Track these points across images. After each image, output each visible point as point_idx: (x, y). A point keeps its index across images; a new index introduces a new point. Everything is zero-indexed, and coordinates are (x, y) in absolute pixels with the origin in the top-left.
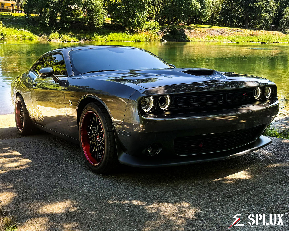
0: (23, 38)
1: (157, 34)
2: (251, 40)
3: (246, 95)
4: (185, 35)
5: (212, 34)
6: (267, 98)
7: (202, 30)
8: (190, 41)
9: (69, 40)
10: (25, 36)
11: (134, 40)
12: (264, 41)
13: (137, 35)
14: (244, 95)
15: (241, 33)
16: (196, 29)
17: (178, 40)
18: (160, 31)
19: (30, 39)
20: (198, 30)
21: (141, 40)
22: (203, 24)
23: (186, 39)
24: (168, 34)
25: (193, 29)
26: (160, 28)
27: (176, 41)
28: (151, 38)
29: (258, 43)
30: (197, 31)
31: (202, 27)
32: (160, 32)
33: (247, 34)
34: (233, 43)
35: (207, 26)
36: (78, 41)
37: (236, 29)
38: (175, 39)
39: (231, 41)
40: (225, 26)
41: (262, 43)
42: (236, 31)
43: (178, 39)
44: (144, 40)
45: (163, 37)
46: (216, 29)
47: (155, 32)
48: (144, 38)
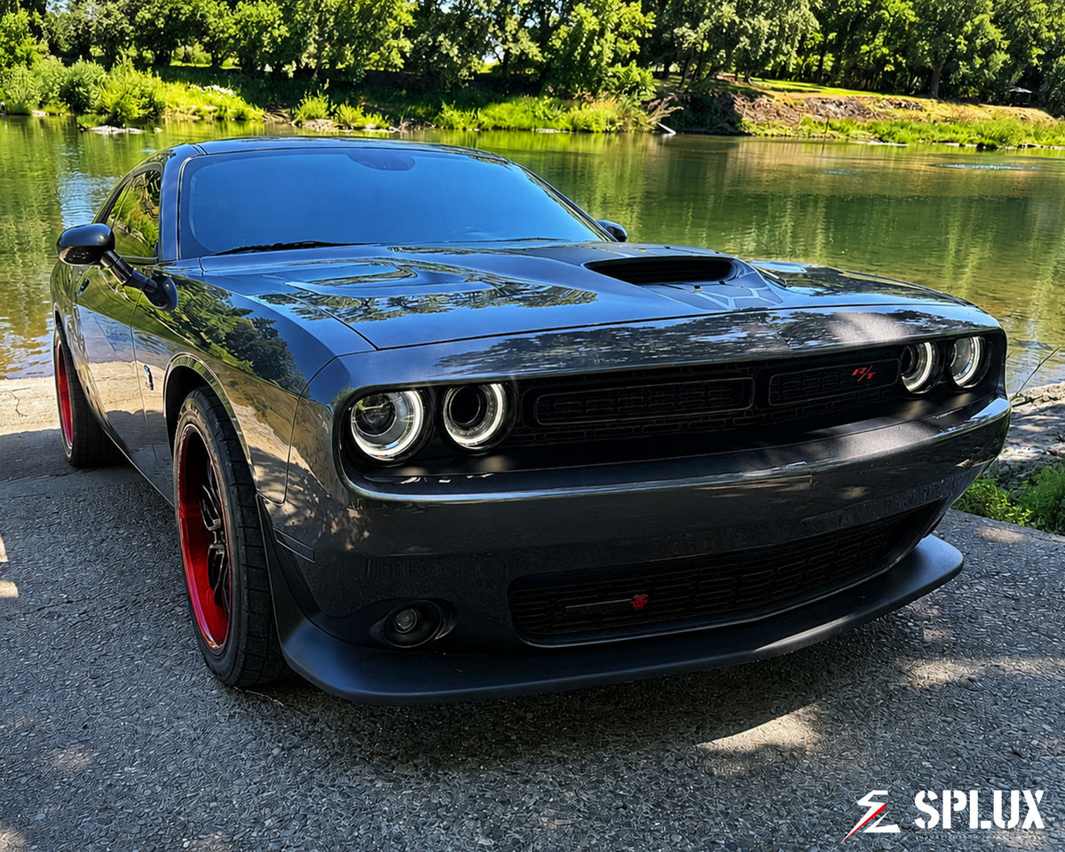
0: (216, 114)
1: (645, 109)
2: (947, 137)
3: (867, 376)
4: (734, 113)
5: (822, 112)
6: (958, 383)
7: (790, 98)
8: (749, 134)
9: (360, 124)
10: (223, 108)
11: (570, 127)
12: (987, 142)
13: (580, 109)
14: (859, 375)
15: (914, 113)
16: (773, 97)
17: (711, 131)
18: (657, 99)
19: (240, 119)
20: (776, 98)
21: (594, 127)
22: (795, 81)
23: (736, 129)
24: (679, 108)
25: (762, 94)
26: (656, 87)
27: (706, 133)
28: (624, 123)
29: (967, 145)
30: (774, 101)
31: (789, 91)
32: (656, 103)
33: (933, 117)
34: (886, 144)
35: (808, 86)
36: (387, 129)
37: (900, 98)
38: (703, 126)
39: (881, 139)
40: (865, 89)
41: (980, 147)
42: (900, 104)
43: (712, 125)
44: (604, 127)
45: (664, 121)
46: (834, 98)
47: (638, 103)
48: (602, 121)
